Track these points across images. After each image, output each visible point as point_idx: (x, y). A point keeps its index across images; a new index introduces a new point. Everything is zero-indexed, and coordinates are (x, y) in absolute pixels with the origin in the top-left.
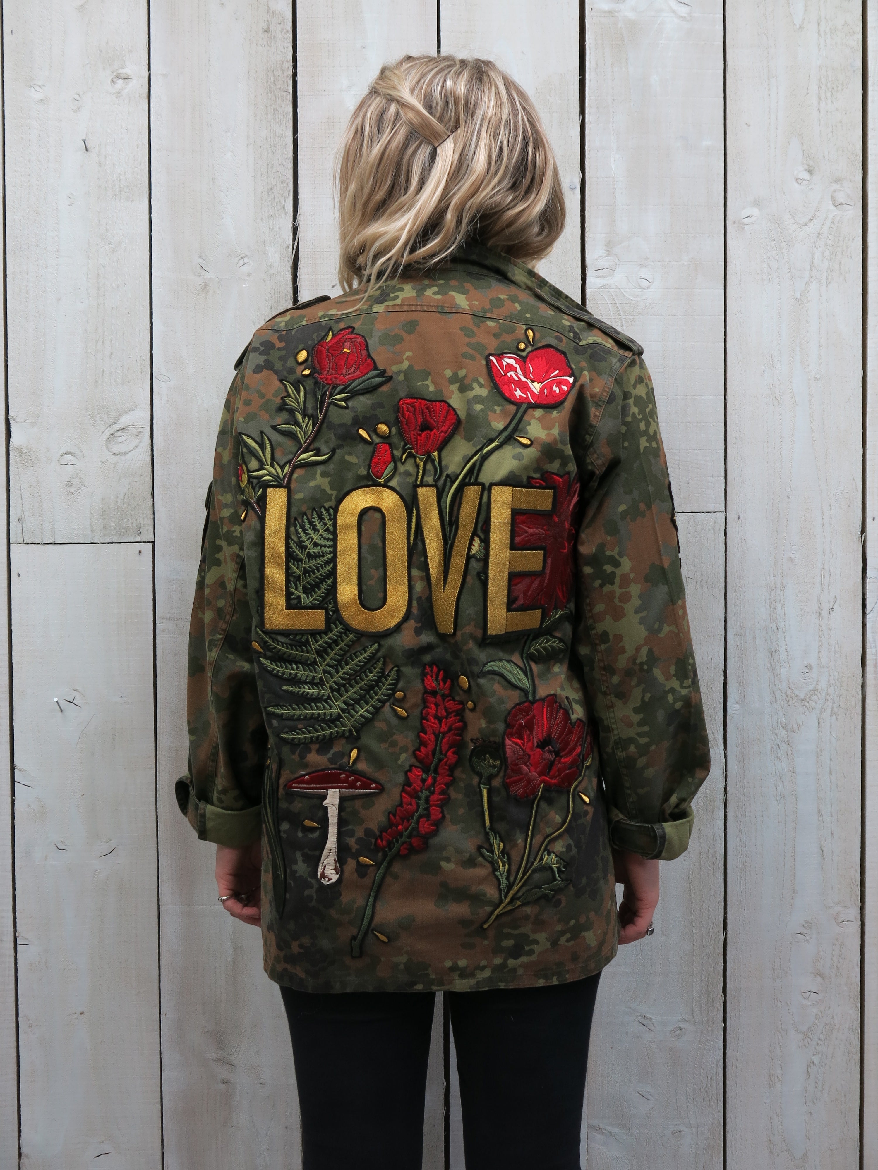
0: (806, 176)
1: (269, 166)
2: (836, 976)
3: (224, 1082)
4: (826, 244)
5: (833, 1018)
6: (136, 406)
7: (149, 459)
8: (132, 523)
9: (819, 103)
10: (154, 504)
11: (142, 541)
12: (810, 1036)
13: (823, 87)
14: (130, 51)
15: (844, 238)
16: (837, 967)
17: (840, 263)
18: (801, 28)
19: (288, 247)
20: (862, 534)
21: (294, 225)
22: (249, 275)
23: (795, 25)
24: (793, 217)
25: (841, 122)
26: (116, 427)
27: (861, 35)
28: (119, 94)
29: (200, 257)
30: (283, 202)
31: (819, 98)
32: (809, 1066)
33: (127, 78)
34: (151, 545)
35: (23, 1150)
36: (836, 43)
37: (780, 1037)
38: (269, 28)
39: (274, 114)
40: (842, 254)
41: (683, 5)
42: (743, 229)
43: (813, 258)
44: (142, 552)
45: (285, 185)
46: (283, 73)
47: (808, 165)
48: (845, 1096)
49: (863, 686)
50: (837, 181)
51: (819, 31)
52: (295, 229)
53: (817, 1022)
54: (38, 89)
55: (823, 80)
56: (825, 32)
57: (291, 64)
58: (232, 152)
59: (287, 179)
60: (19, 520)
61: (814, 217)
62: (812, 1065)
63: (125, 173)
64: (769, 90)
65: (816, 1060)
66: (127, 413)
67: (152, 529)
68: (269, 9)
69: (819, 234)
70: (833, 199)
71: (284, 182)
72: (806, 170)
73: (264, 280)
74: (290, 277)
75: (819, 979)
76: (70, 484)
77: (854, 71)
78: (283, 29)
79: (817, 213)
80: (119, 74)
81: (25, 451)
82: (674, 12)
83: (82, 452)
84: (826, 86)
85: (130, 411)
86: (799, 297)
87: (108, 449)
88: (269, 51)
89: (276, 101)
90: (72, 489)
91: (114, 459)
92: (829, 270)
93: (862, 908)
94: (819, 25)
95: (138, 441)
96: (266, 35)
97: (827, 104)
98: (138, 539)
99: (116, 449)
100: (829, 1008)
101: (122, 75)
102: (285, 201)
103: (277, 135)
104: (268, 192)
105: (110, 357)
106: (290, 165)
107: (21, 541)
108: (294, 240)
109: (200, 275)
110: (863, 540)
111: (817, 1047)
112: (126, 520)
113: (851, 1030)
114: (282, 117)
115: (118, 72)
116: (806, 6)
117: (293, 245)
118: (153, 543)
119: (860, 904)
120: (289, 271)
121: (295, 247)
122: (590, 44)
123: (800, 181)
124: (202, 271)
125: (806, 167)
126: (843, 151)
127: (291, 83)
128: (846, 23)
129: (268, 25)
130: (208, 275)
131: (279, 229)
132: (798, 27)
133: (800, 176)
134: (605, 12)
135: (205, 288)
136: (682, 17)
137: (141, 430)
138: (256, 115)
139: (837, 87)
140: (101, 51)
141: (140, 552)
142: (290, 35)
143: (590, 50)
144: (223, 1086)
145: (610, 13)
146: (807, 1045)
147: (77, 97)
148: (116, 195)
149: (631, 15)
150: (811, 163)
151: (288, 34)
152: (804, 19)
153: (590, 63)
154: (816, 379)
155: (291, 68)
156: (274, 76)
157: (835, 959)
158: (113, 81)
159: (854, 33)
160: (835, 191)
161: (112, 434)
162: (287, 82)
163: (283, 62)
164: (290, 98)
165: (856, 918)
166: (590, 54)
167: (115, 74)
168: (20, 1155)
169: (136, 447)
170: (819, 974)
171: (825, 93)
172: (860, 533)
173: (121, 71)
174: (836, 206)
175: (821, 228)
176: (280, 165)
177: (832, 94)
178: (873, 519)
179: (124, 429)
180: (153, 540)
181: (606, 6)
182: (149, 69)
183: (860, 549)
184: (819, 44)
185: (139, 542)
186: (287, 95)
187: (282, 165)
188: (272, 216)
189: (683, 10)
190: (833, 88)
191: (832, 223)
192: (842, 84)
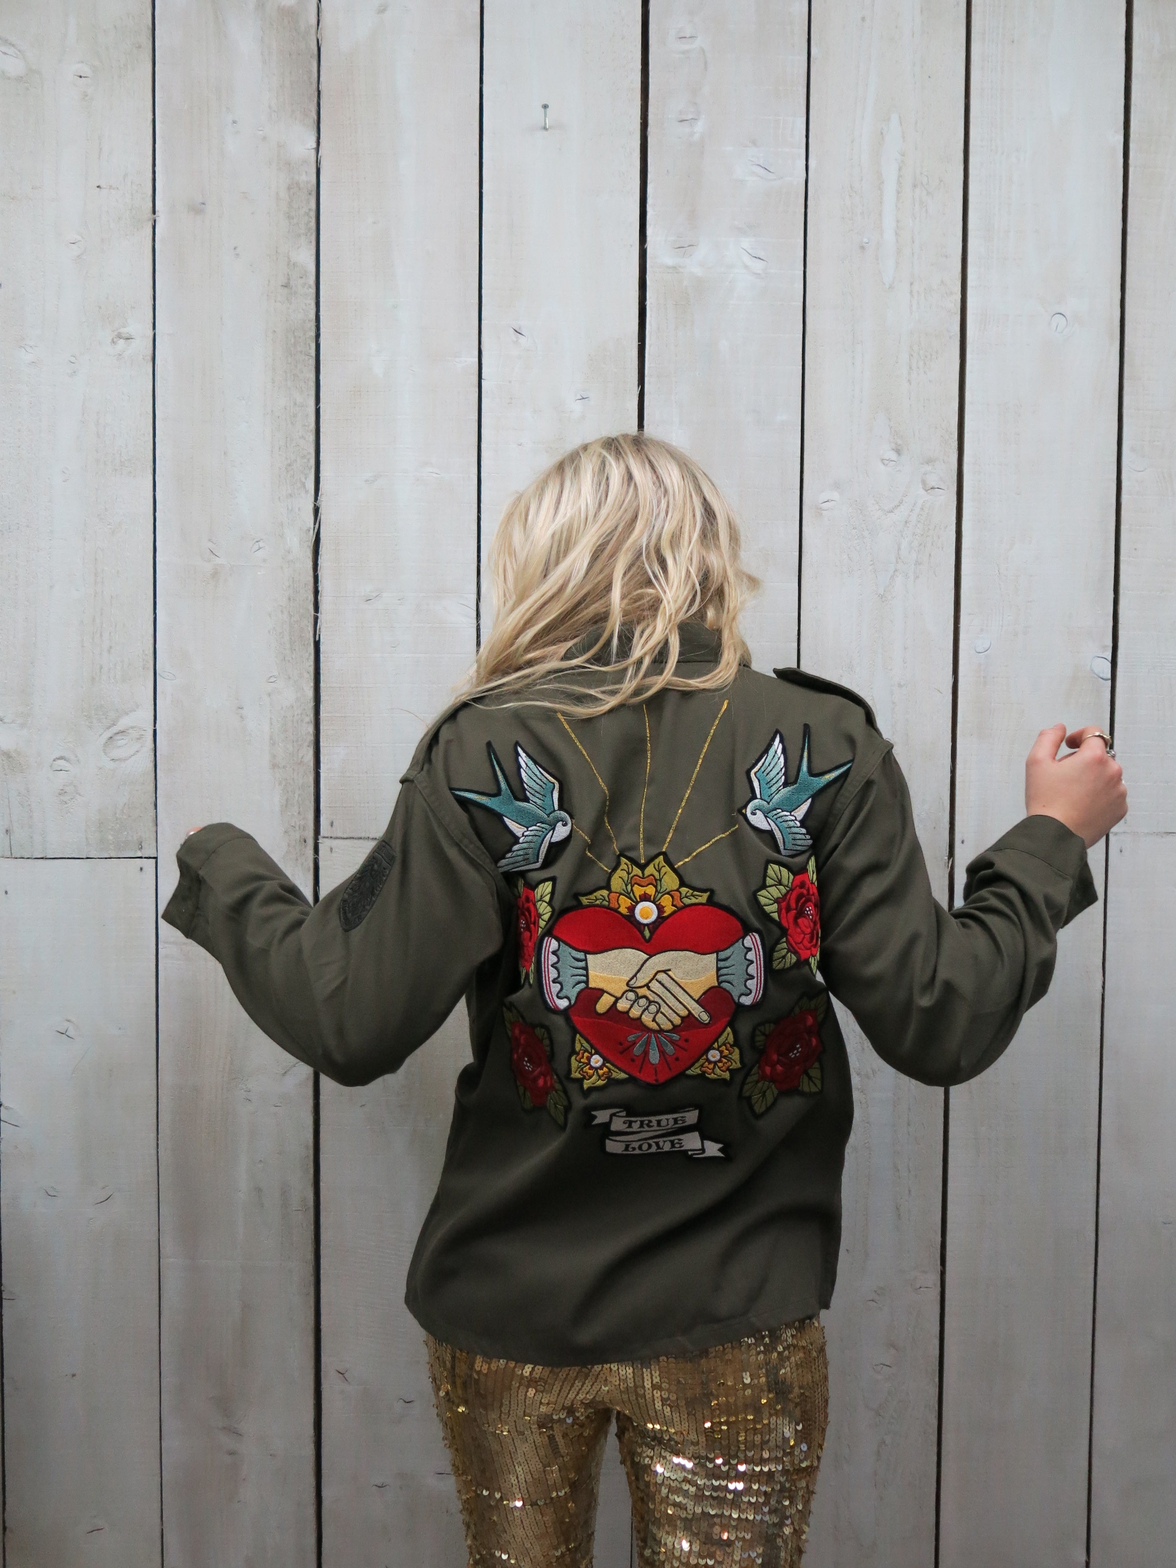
0: (893, 456)
1: (289, 439)
2: (912, 1347)
3: (232, 1453)
4: (914, 534)
5: (907, 1394)
6: (137, 706)
7: (152, 765)
8: (132, 836)
9: (909, 374)
10: (156, 816)
11: (144, 856)
12: (882, 1413)
13: (915, 355)
14: (133, 308)
15: (935, 526)
16: (913, 1338)
17: (930, 555)
18: (891, 287)
19: (309, 531)
20: (949, 859)
21: (315, 505)
22: (265, 561)
23: (884, 284)
24: (878, 503)
25: (934, 395)
26: (115, 729)
27: (959, 296)
28: (120, 356)
29: (210, 540)
30: (303, 479)
31: (910, 368)
32: (879, 1446)
33: (129, 338)
34: (154, 860)
35: (7, 1525)
36: (931, 306)
38: (289, 283)
39: (294, 380)
40: (932, 544)
41: (758, 260)
42: (821, 515)
43: (899, 549)
44: (144, 869)
45: (306, 461)
46: (305, 334)
47: (896, 444)
48: (920, 1479)
50: (929, 461)
51: (911, 292)
52: (316, 510)
53: (889, 1398)
54: (29, 349)
55: (915, 347)
56: (918, 292)
57: (313, 324)
58: (247, 422)
59: (308, 453)
60: (7, 831)
61: (901, 502)
62: (883, 1445)
63: (126, 446)
64: (853, 358)
65: (888, 1442)
66: (128, 715)
67: (155, 843)
68: (289, 261)
69: (906, 522)
70: (924, 482)
71: (304, 457)
72: (893, 450)
73: (282, 568)
74: (310, 564)
75: (892, 1351)
76: (63, 792)
77: (950, 338)
78: (305, 284)
79: (904, 498)
80: (119, 333)
81: (14, 755)
82: (746, 267)
83: (76, 757)
84: (919, 354)
85: (131, 711)
86: (882, 593)
87: (106, 754)
88: (289, 308)
89: (296, 366)
90: (66, 798)
91: (112, 765)
92: (918, 563)
93: (943, 1273)
94: (911, 284)
95: (138, 745)
96: (286, 290)
97: (918, 374)
98: (139, 855)
99: (116, 753)
100: (904, 1383)
101: (123, 335)
102: (306, 478)
103: (298, 403)
104: (286, 469)
105: (109, 651)
106: (312, 438)
107: (8, 854)
108: (315, 524)
109: (209, 561)
110: (950, 865)
111: (890, 1426)
112: (126, 833)
113: (928, 1408)
114: (303, 384)
115: (119, 331)
116: (897, 263)
117: (314, 528)
118: (156, 858)
119: (939, 1268)
120: (309, 558)
121: (316, 530)
122: (651, 303)
123: (886, 462)
124: (213, 556)
125: (893, 446)
126: (936, 428)
127: (313, 346)
128: (942, 282)
129: (289, 279)
130: (218, 561)
131: (299, 509)
132: (887, 286)
133: (886, 457)
134: (669, 267)
135: (215, 574)
136: (757, 274)
137: (143, 733)
138: (273, 380)
139: (931, 355)
140: (100, 308)
141: (141, 869)
142: (313, 291)
143: (651, 311)
144: (229, 1457)
145: (675, 268)
146: (878, 1423)
147: (73, 360)
148: (116, 470)
149: (698, 271)
150: (899, 442)
151: (310, 290)
152: (894, 278)
153: (651, 326)
154: (900, 686)
155: (314, 329)
156: (295, 337)
157: (911, 1329)
158: (113, 342)
159: (951, 293)
160: (925, 474)
161: (111, 738)
162: (309, 345)
163: (304, 321)
164: (313, 362)
165: (935, 1285)
166: (651, 316)
167: (116, 333)
168: (5, 1529)
169: (138, 751)
170: (893, 1345)
171: (917, 362)
172: (946, 858)
173: (123, 330)
174: (926, 491)
175: (910, 515)
176: (300, 438)
177: (925, 364)
178: (963, 842)
179: (124, 732)
180: (156, 856)
181: (669, 261)
182: (154, 328)
183: (947, 876)
184: (911, 306)
185: (141, 858)
186: (309, 359)
187: (303, 437)
188: (291, 495)
189: (758, 266)
190: (926, 357)
191: (922, 509)
192: (937, 352)
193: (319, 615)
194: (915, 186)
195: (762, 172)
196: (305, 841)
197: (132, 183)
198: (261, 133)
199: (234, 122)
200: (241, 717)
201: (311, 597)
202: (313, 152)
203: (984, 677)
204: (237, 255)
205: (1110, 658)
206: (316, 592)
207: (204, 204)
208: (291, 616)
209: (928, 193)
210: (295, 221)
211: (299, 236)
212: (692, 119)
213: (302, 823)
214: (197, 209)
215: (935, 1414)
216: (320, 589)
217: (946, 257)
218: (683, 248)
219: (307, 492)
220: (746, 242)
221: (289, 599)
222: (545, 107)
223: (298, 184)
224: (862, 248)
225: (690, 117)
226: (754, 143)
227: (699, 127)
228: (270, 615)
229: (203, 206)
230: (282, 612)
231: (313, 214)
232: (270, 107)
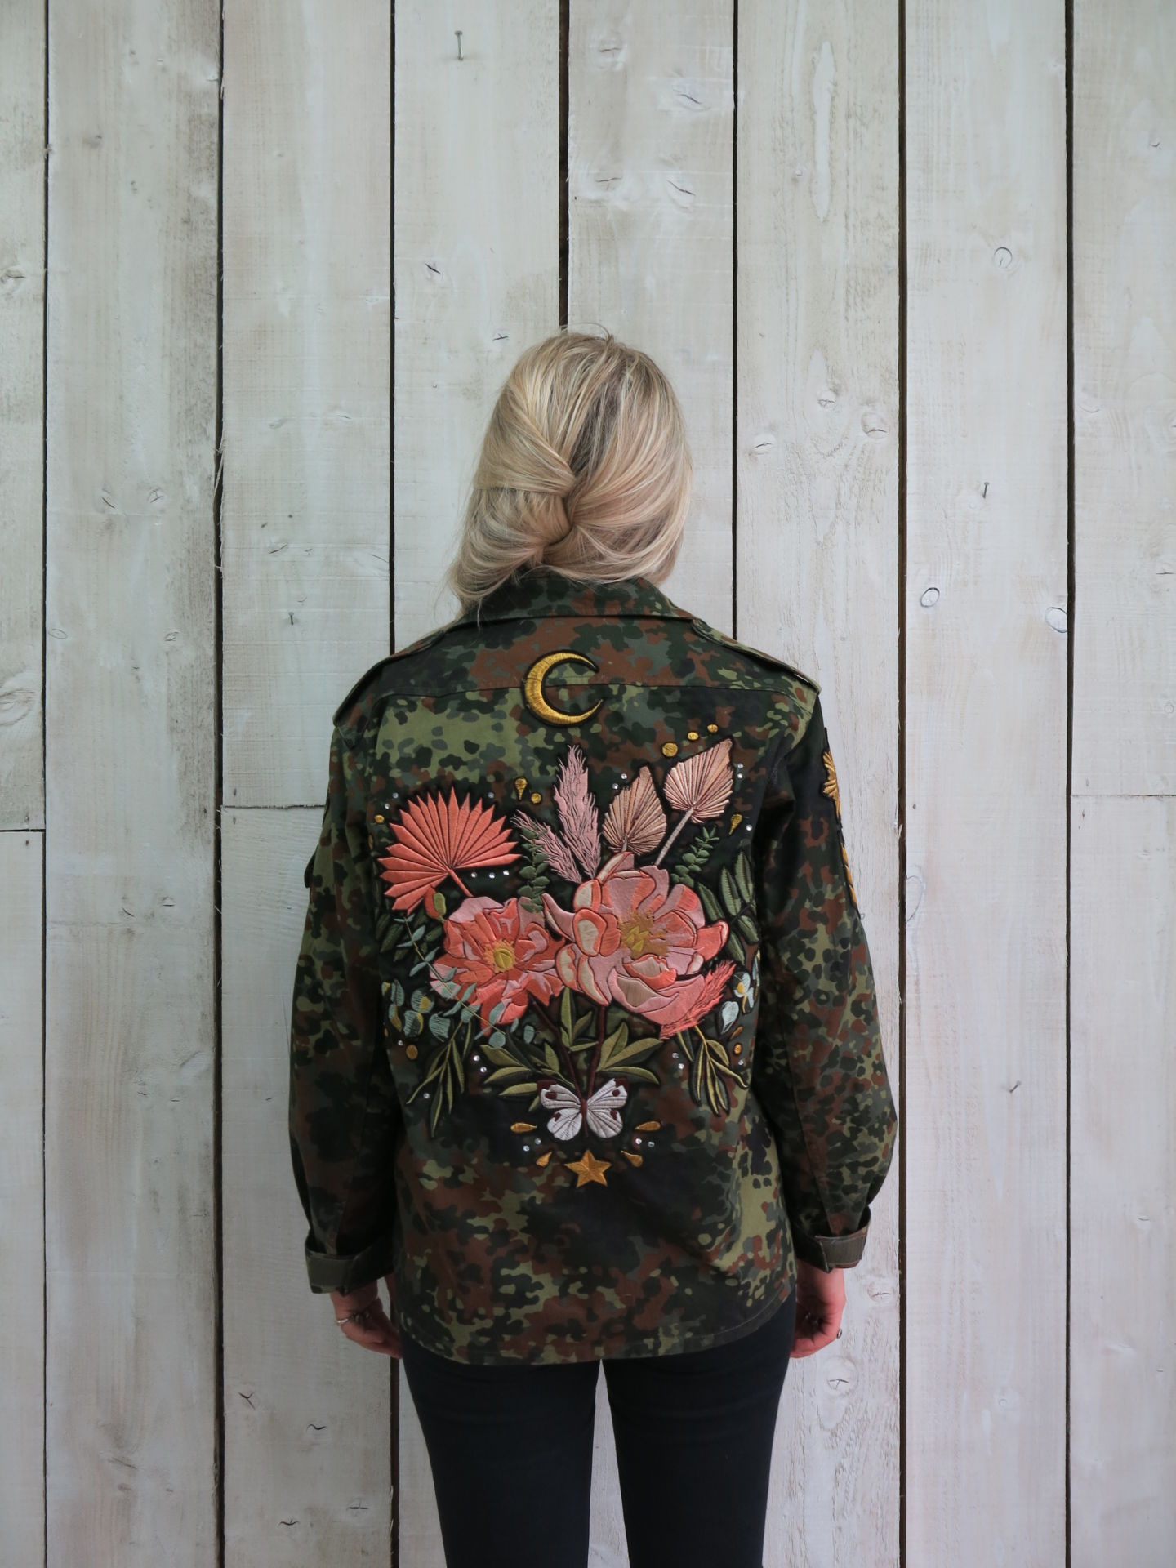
0: (831, 396)
1: (188, 382)
2: (870, 1360)
3: (122, 1488)
4: (855, 478)
5: (866, 1412)
6: (25, 667)
7: (39, 731)
8: (18, 807)
9: (846, 310)
10: (45, 784)
11: (31, 829)
12: (839, 1434)
13: (852, 291)
14: (23, 245)
15: (877, 471)
16: (871, 1351)
17: (872, 500)
18: (825, 221)
19: (210, 479)
20: (900, 824)
21: (217, 452)
22: (162, 511)
23: (818, 218)
24: (815, 446)
25: (873, 332)
27: (897, 230)
28: (9, 295)
29: (104, 490)
30: (204, 425)
31: (847, 304)
32: (837, 1471)
33: (19, 277)
34: (41, 833)
36: (867, 240)
37: (802, 1436)
38: (189, 219)
39: (194, 321)
40: (874, 489)
41: (685, 194)
42: (756, 459)
43: (839, 494)
44: (30, 843)
45: (207, 405)
46: (206, 272)
47: (834, 383)
48: (881, 1508)
49: (902, 1008)
50: (869, 402)
51: (847, 225)
52: (218, 458)
53: (847, 1418)
55: (852, 283)
56: (854, 226)
57: (215, 261)
58: (144, 365)
59: (210, 397)
61: (840, 445)
62: (841, 1470)
63: (15, 389)
64: (787, 294)
65: (846, 1465)
66: (14, 676)
67: (43, 815)
68: (190, 196)
69: (846, 466)
70: (864, 425)
71: (206, 401)
72: (831, 389)
73: (181, 518)
74: (211, 514)
75: (849, 1364)
77: (889, 273)
78: (206, 220)
79: (844, 441)
80: (9, 271)
82: (673, 201)
84: (856, 290)
85: (17, 672)
86: (822, 541)
88: (189, 245)
89: (197, 306)
92: (859, 508)
93: (902, 1278)
94: (846, 217)
95: (26, 708)
96: (186, 226)
97: (856, 311)
98: (26, 827)
100: (862, 1400)
101: (13, 274)
102: (207, 424)
103: (198, 344)
104: (185, 413)
106: (213, 380)
108: (217, 471)
109: (103, 512)
110: (901, 831)
111: (848, 1449)
112: (11, 804)
113: (888, 1427)
114: (204, 324)
115: (8, 269)
116: (832, 196)
117: (216, 476)
118: (44, 831)
119: (898, 1272)
120: (211, 509)
121: (218, 479)
122: (573, 239)
123: (824, 403)
124: (107, 507)
125: (831, 386)
126: (876, 367)
127: (215, 284)
128: (879, 215)
129: (189, 215)
130: (113, 512)
131: (200, 456)
132: (822, 220)
133: (824, 397)
134: (591, 202)
135: (109, 526)
136: (683, 208)
137: (30, 695)
138: (173, 321)
139: (869, 291)
141: (27, 842)
142: (215, 227)
143: (575, 246)
144: (119, 1494)
145: (598, 203)
146: (835, 1445)
148: (3, 415)
149: (623, 206)
150: (837, 381)
151: (212, 226)
152: (829, 211)
153: (573, 262)
154: (843, 639)
155: (216, 267)
156: (195, 275)
157: (869, 1340)
158: (2, 281)
159: (889, 227)
160: (865, 415)
162: (210, 283)
163: (206, 259)
164: (214, 301)
165: (894, 1288)
166: (574, 252)
167: (4, 271)
169: (24, 715)
170: (849, 1358)
171: (855, 298)
172: (896, 823)
173: (12, 268)
174: (867, 433)
175: (850, 459)
176: (201, 381)
177: (863, 300)
178: (914, 807)
179: (10, 694)
180: (43, 828)
181: (593, 194)
182: (46, 266)
183: (897, 842)
184: (847, 240)
185: (27, 830)
186: (210, 298)
187: (203, 380)
188: (190, 441)
189: (685, 200)
190: (864, 292)
191: (863, 452)
192: (875, 287)
193: (221, 568)
194: (848, 116)
195: (688, 102)
196: (205, 811)
197: (23, 115)
198: (160, 64)
199: (132, 53)
200: (137, 678)
201: (212, 549)
202: (216, 84)
203: (933, 630)
204: (135, 190)
205: (1065, 609)
206: (218, 544)
207: (99, 137)
208: (190, 569)
209: (863, 124)
210: (196, 154)
211: (199, 170)
212: (615, 49)
213: (202, 791)
214: (93, 142)
215: (897, 1434)
216: (222, 540)
217: (883, 189)
218: (607, 182)
219: (208, 438)
220: (673, 175)
221: (189, 551)
222: (459, 34)
223: (199, 116)
224: (795, 180)
225: (612, 46)
226: (679, 73)
227: (622, 57)
228: (168, 568)
229: (99, 139)
230: (181, 565)
231: (215, 147)
232: (169, 37)
